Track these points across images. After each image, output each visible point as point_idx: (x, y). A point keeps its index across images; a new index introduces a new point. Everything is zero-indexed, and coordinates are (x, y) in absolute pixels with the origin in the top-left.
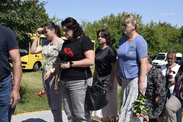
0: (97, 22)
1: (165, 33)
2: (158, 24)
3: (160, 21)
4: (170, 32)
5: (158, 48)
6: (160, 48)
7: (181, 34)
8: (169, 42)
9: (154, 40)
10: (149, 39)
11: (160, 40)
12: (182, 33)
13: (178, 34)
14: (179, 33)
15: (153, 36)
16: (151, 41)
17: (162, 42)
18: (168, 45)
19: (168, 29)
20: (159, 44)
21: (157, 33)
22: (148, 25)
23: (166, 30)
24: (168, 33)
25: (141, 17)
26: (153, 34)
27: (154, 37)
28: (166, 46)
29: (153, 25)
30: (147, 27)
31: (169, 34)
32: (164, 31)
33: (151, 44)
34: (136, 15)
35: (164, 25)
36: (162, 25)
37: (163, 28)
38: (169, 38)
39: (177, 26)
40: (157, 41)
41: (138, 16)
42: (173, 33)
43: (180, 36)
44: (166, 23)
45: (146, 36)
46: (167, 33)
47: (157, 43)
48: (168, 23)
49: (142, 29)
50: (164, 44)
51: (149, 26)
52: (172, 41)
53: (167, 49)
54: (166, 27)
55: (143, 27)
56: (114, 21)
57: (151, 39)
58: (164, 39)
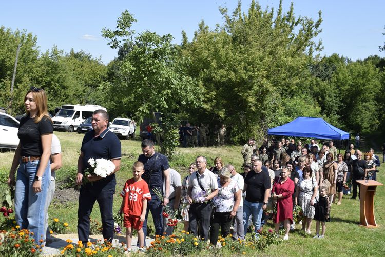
1: (79, 71)
2: (69, 55)
3: (72, 49)
4: (89, 70)
5: (65, 95)
6: (68, 96)
7: (107, 73)
8: (85, 87)
9: (58, 82)
10: (49, 79)
11: (69, 83)
12: (109, 72)
13: (102, 74)
14: (104, 72)
15: (56, 74)
16: (52, 82)
17: (72, 85)
18: (84, 92)
19: (85, 64)
20: (67, 88)
21: (63, 70)
22: (47, 53)
23: (82, 66)
24: (85, 70)
25: (35, 39)
26: (56, 70)
27: (58, 75)
28: (80, 93)
29: (56, 54)
30: (45, 58)
31: (87, 72)
32: (78, 67)
33: (53, 89)
34: (26, 35)
35: (80, 56)
36: (76, 56)
37: (77, 61)
38: (87, 79)
39: (100, 59)
40: (65, 84)
41: (30, 36)
42: (94, 72)
43: (106, 76)
44: (83, 53)
45: (43, 74)
46: (83, 70)
47: (64, 88)
48: (86, 53)
49: (36, 59)
50: (77, 89)
51: (50, 55)
52: (91, 85)
53: (81, 98)
54: (82, 61)
55: (38, 58)
57: (52, 80)
58: (76, 81)
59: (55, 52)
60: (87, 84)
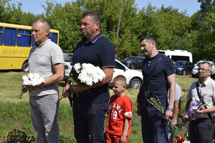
0: (71, 4)
1: (169, 23)
2: (160, 10)
3: (163, 5)
4: (176, 21)
6: (160, 43)
7: (192, 24)
8: (173, 35)
9: (152, 32)
10: (145, 30)
11: (161, 33)
12: (193, 22)
13: (187, 24)
14: (189, 22)
15: (150, 26)
16: (147, 32)
17: (163, 34)
18: (172, 39)
19: (173, 17)
20: (159, 37)
21: (156, 23)
22: (143, 9)
23: (171, 18)
24: (173, 22)
26: (150, 23)
27: (152, 27)
28: (169, 41)
29: (150, 10)
30: (141, 13)
31: (175, 23)
32: (168, 20)
35: (169, 10)
36: (165, 11)
37: (166, 15)
38: (175, 29)
39: (185, 12)
40: (157, 33)
42: (180, 23)
43: (190, 26)
44: (171, 8)
45: (140, 26)
46: (171, 22)
48: (174, 8)
49: (135, 15)
50: (166, 37)
51: (145, 11)
52: (178, 34)
53: (170, 44)
54: (170, 14)
55: (136, 13)
56: (95, 3)
57: (147, 31)
58: (166, 31)
59: (150, 8)
60: (175, 33)
